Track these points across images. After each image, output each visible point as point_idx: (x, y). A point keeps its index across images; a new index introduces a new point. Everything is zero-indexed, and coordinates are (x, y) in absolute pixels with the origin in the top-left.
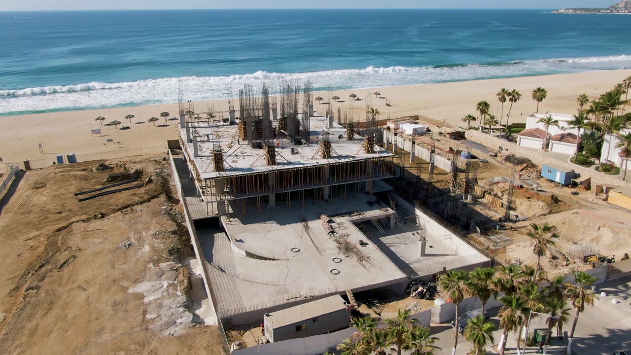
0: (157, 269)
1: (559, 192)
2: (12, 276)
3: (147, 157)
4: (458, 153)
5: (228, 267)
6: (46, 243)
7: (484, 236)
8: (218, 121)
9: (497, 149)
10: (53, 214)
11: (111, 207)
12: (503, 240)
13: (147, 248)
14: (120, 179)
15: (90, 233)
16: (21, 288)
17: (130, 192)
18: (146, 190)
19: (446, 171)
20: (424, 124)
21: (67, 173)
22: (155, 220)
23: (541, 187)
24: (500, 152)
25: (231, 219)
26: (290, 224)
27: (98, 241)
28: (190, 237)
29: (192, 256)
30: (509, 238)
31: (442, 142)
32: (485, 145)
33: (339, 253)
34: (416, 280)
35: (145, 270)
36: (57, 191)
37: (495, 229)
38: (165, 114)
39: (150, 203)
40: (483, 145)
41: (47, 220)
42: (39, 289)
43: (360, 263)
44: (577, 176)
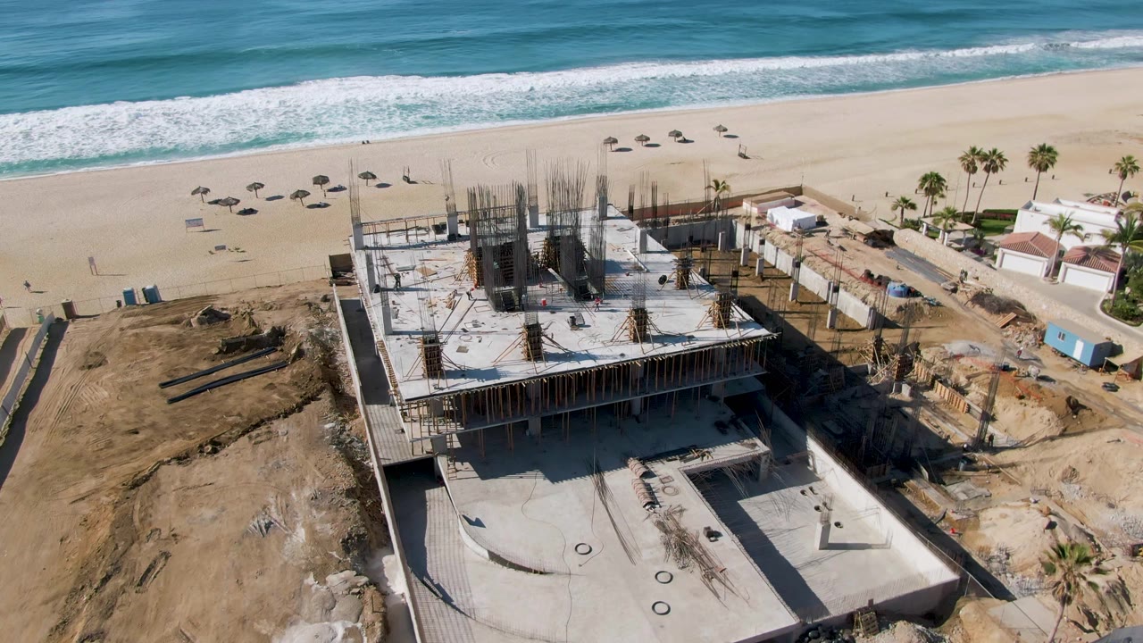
0: (323, 589)
1: (1079, 381)
2: (53, 591)
3: (292, 290)
4: (881, 282)
5: (457, 587)
6: (112, 517)
7: (935, 486)
8: (425, 229)
9: (957, 273)
10: (122, 435)
11: (230, 419)
12: (972, 496)
13: (301, 534)
14: (243, 347)
15: (191, 492)
16: (71, 627)
17: (262, 380)
18: (293, 377)
19: (858, 324)
20: (813, 206)
21: (143, 330)
22: (313, 459)
23: (1044, 367)
24: (962, 282)
25: (458, 465)
26: (571, 479)
27: (208, 513)
28: (380, 498)
29: (385, 545)
30: (984, 490)
31: (850, 252)
32: (933, 263)
33: (667, 557)
34: (815, 628)
35: (300, 592)
36: (126, 374)
37: (957, 470)
38: (320, 180)
39: (302, 413)
40: (928, 262)
41: (112, 451)
42: (104, 638)
43: (707, 586)
44: (1116, 350)
